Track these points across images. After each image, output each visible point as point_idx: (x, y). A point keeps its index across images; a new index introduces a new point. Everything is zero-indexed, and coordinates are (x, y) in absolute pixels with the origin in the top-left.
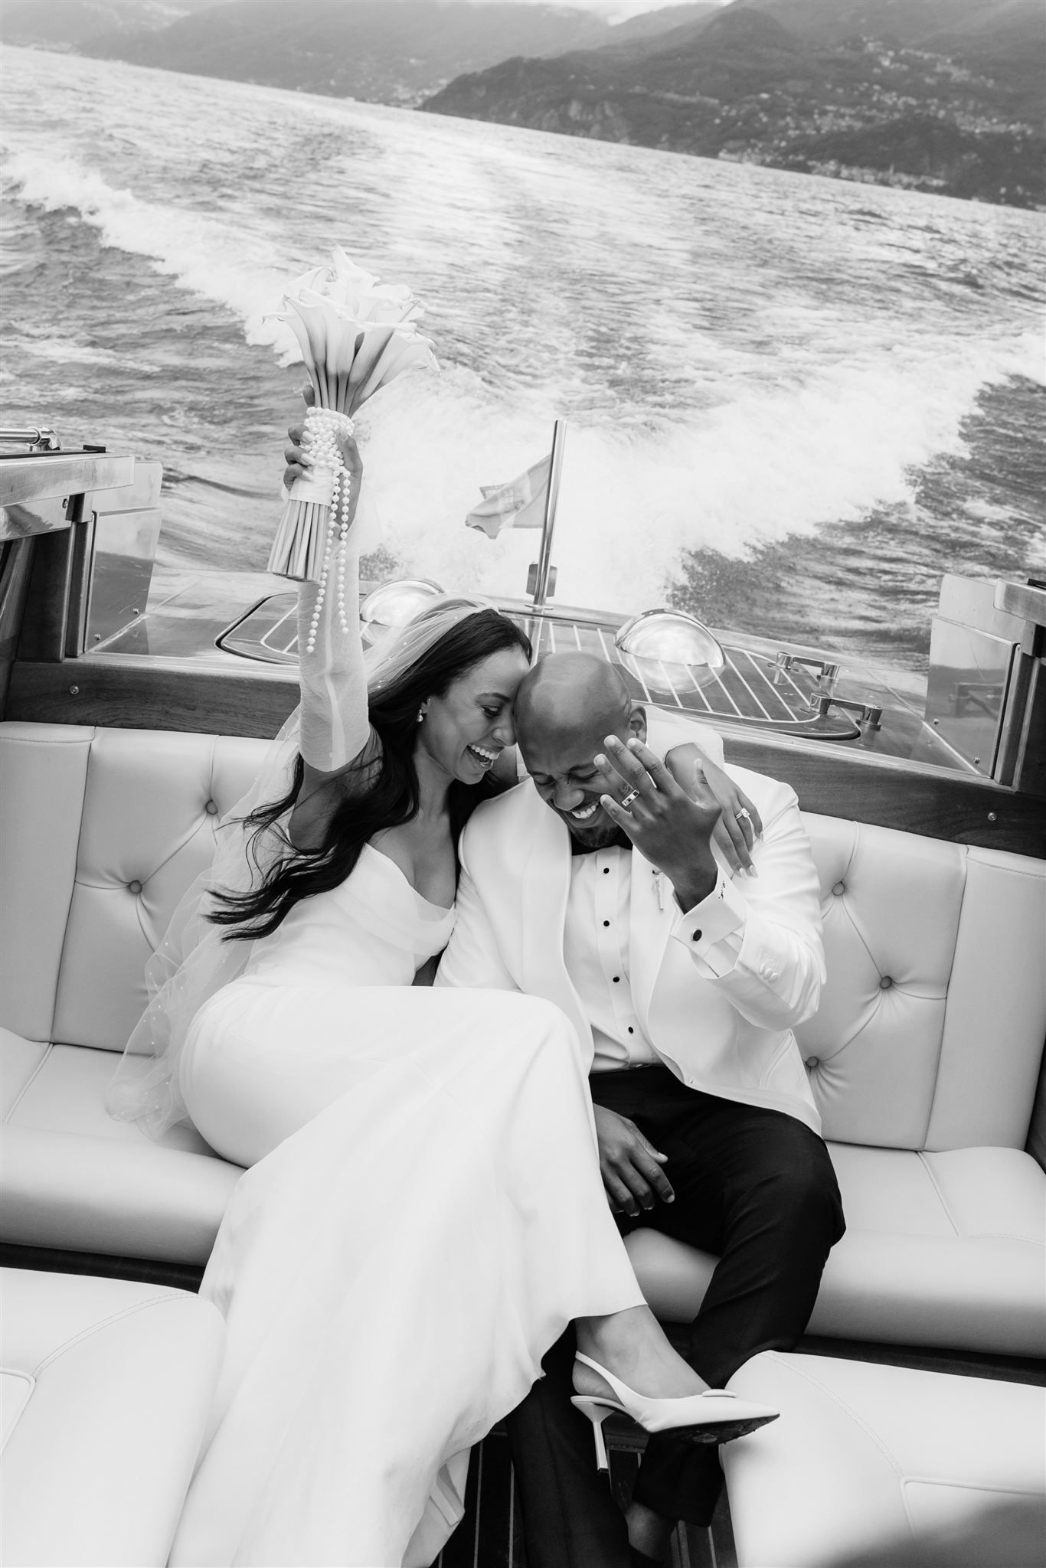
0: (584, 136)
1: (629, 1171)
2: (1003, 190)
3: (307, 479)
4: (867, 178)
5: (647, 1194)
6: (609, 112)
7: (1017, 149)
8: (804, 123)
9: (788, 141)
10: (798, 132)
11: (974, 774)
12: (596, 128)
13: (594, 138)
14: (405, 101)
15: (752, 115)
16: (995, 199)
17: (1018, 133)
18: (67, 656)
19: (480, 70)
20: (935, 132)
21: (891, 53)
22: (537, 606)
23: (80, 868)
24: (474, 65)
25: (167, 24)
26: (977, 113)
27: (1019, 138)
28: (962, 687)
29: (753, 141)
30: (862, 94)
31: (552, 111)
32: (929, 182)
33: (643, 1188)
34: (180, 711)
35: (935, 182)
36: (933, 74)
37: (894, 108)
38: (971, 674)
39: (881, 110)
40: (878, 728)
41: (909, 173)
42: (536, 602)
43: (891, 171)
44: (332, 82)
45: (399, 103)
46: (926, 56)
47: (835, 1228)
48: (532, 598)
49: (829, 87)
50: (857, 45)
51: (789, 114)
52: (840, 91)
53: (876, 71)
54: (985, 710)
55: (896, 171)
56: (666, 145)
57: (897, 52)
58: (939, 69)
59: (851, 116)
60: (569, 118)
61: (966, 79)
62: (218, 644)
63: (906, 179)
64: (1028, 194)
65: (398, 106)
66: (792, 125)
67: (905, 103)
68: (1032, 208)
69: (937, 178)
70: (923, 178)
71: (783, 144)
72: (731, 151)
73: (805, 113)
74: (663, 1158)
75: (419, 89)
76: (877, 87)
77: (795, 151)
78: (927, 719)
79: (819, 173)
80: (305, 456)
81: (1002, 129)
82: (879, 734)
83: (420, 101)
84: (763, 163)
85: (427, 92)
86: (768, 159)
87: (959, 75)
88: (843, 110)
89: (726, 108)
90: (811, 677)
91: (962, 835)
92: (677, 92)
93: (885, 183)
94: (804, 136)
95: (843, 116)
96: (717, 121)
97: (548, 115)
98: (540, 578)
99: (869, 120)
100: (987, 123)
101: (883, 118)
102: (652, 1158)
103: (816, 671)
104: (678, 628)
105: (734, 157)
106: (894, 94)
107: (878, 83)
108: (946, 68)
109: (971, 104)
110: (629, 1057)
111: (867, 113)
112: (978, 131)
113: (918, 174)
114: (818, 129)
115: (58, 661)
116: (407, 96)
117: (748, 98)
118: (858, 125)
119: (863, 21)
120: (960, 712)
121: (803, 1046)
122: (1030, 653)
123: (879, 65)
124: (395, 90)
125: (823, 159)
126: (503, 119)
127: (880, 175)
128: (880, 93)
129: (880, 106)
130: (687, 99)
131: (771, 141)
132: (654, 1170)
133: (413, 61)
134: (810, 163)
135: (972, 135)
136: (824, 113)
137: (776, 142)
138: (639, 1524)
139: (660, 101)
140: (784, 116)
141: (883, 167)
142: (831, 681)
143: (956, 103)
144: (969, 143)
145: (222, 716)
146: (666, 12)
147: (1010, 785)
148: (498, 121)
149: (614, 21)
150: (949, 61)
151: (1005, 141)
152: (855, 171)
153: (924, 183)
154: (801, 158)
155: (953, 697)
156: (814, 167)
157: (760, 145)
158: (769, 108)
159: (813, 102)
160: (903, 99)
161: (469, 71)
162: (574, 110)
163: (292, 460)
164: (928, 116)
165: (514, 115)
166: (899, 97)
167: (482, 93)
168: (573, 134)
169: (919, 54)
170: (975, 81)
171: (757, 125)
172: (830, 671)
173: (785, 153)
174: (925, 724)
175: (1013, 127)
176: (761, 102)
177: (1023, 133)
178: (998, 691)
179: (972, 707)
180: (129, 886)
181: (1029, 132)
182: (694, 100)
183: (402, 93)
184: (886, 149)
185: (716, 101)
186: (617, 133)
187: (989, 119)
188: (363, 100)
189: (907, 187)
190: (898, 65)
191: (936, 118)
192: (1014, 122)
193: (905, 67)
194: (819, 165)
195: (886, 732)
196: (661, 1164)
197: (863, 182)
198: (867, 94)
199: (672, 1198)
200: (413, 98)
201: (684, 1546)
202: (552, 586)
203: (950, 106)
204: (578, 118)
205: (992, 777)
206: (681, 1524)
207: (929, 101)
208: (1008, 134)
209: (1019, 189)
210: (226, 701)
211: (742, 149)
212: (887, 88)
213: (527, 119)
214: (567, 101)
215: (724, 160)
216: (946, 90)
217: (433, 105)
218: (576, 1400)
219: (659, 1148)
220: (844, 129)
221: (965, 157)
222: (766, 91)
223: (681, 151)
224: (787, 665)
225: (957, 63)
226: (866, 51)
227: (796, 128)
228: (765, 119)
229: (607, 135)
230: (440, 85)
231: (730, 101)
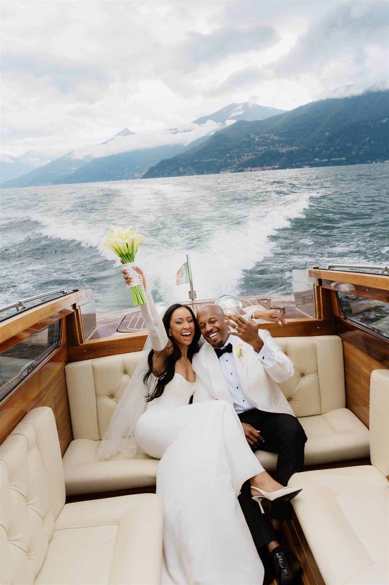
0: (185, 176)
1: (252, 437)
2: (294, 165)
3: (132, 281)
4: (259, 170)
5: (257, 442)
6: (190, 168)
7: (295, 154)
8: (240, 159)
9: (237, 165)
10: (239, 162)
11: (312, 317)
12: (187, 173)
13: (187, 176)
14: (138, 177)
15: (227, 160)
16: (293, 167)
17: (295, 149)
18: (81, 343)
19: (155, 165)
20: (273, 154)
21: (258, 137)
22: (193, 302)
23: (97, 395)
24: (153, 164)
25: (74, 172)
26: (283, 147)
27: (295, 151)
28: (303, 297)
29: (228, 167)
30: (252, 149)
31: (175, 171)
32: (275, 167)
33: (256, 440)
34: (112, 350)
35: (276, 167)
36: (270, 139)
37: (261, 151)
38: (304, 293)
39: (258, 152)
40: (285, 312)
41: (269, 166)
42: (192, 301)
43: (265, 166)
44: (118, 177)
45: (136, 178)
46: (267, 135)
47: (305, 439)
48: (191, 300)
49: (244, 149)
50: (249, 136)
51: (236, 158)
52: (247, 149)
53: (255, 142)
54: (310, 301)
55: (266, 166)
56: (206, 173)
57: (259, 136)
58: (271, 138)
59: (251, 155)
60: (180, 172)
61: (278, 139)
62: (117, 331)
63: (269, 168)
64: (301, 164)
65: (136, 179)
66: (237, 161)
67: (264, 148)
68: (303, 168)
69: (277, 165)
70: (273, 166)
71: (236, 166)
72: (223, 171)
73: (240, 157)
74: (259, 432)
75: (141, 173)
76: (256, 146)
77: (239, 167)
78: (296, 307)
79: (247, 171)
80: (129, 276)
81: (290, 149)
82: (286, 314)
83: (142, 176)
84: (232, 172)
85: (143, 174)
86: (233, 171)
87: (276, 138)
88: (249, 154)
89: (219, 160)
90: (265, 303)
91: (312, 334)
92: (206, 159)
93: (264, 170)
94: (240, 163)
95: (249, 155)
96: (218, 164)
97: (175, 172)
98: (192, 294)
99: (256, 155)
100: (286, 149)
101: (259, 154)
102: (256, 432)
103: (266, 301)
104: (230, 299)
105: (224, 172)
106: (261, 147)
107: (256, 145)
108: (272, 137)
109: (281, 145)
110: (244, 409)
111: (255, 153)
112: (284, 151)
113: (272, 166)
114: (244, 160)
115: (79, 345)
116: (138, 176)
117: (224, 156)
118: (254, 157)
119: (249, 130)
120: (304, 303)
121: (285, 396)
122: (318, 285)
123: (255, 140)
124: (135, 175)
125: (247, 167)
126: (163, 176)
127: (262, 168)
128: (257, 147)
129: (258, 151)
130: (209, 160)
131: (233, 166)
132: (258, 435)
133: (137, 167)
134: (244, 169)
135: (283, 152)
136: (244, 156)
137: (234, 166)
138: (275, 523)
139: (202, 162)
140: (235, 159)
141: (262, 166)
142: (270, 303)
143: (277, 145)
144: (283, 155)
145: (123, 349)
146: (198, 140)
147: (321, 319)
148: (162, 177)
149: (186, 145)
150: (273, 135)
151: (292, 152)
152: (256, 168)
153: (274, 168)
154: (241, 168)
155: (302, 300)
156: (245, 170)
157: (230, 167)
158: (230, 158)
159: (241, 153)
160: (263, 148)
161: (152, 166)
162: (181, 169)
163: (127, 279)
164: (271, 150)
165: (166, 174)
166: (262, 147)
167: (157, 171)
168: (182, 176)
169: (265, 135)
170: (280, 139)
171: (228, 163)
172: (270, 300)
173: (237, 168)
174: (296, 308)
175: (293, 148)
176: (228, 157)
177: (296, 149)
178: (312, 296)
179: (307, 301)
180: (110, 397)
181: (297, 148)
182: (211, 160)
183: (137, 175)
184: (262, 161)
185: (216, 159)
186: (193, 173)
187: (286, 147)
188: (127, 179)
189: (270, 169)
190: (260, 139)
191: (273, 150)
192: (293, 147)
193: (262, 139)
194: (246, 169)
195: (287, 313)
196: (259, 433)
197: (258, 171)
198: (254, 148)
199: (264, 441)
200: (140, 176)
201: (286, 525)
202: (195, 295)
203: (276, 147)
204: (182, 171)
205: (316, 318)
206: (284, 521)
207: (270, 147)
208: (292, 150)
209: (298, 163)
210: (123, 345)
211: (226, 170)
212: (259, 146)
213: (170, 175)
214: (179, 168)
215: (222, 173)
216: (274, 143)
217: (146, 176)
218: (253, 498)
219: (257, 429)
220: (250, 159)
221: (282, 159)
222: (228, 154)
223: (210, 174)
224: (258, 301)
225: (275, 135)
226: (251, 138)
227: (238, 161)
228: (230, 161)
229: (191, 174)
230: (146, 171)
231: (220, 158)
